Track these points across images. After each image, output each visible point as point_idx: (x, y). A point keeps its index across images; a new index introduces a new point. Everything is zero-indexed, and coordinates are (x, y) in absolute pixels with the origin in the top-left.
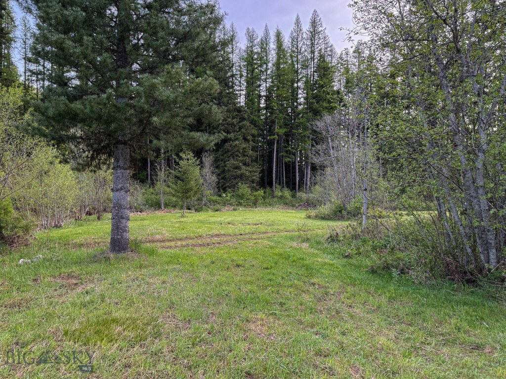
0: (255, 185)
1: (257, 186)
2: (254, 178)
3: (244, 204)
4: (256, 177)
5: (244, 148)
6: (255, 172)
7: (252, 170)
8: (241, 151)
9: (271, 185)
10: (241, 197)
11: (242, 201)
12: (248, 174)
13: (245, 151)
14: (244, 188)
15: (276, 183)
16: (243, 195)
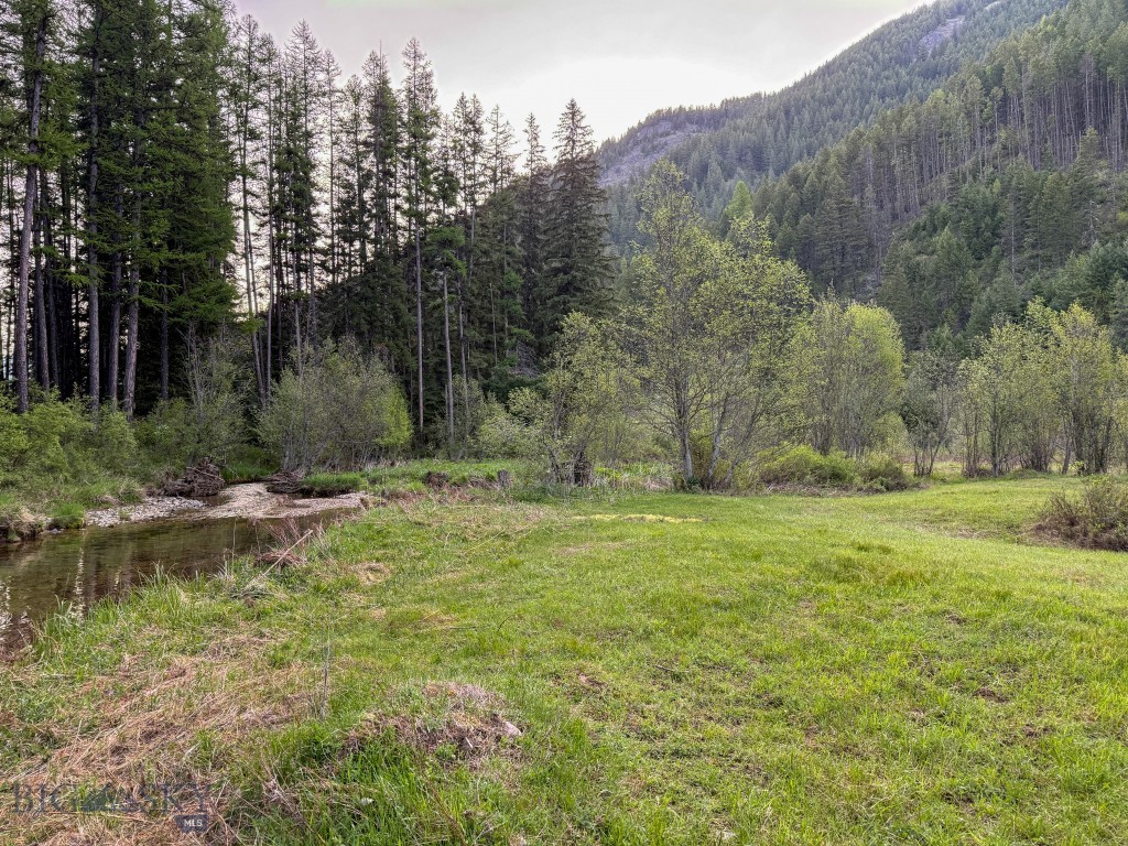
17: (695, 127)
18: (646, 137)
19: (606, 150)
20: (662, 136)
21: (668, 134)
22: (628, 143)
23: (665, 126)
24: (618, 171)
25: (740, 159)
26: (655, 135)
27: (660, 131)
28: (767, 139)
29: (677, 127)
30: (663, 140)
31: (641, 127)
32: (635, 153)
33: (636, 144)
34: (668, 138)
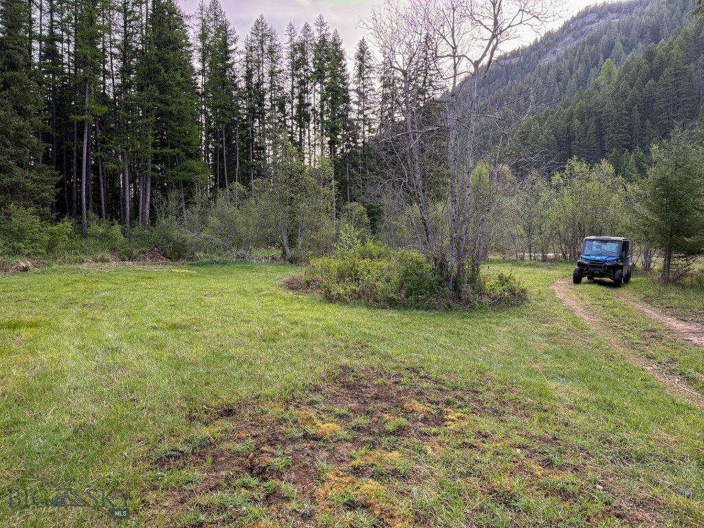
0: (48, 210)
1: (52, 212)
2: (46, 194)
3: (27, 251)
4: (49, 193)
5: (19, 129)
6: (46, 182)
7: (38, 177)
8: (12, 132)
9: (80, 212)
10: (19, 235)
11: (21, 245)
12: (29, 185)
13: (21, 136)
14: (24, 217)
15: (87, 209)
16: (21, 230)
17: (615, 15)
18: (576, 26)
19: (547, 39)
20: (589, 24)
21: (593, 22)
22: (563, 32)
23: (592, 17)
24: (554, 52)
25: (641, 37)
26: (585, 24)
27: (587, 21)
28: (664, 19)
29: (600, 17)
30: (590, 27)
31: (573, 20)
32: (567, 39)
33: (569, 32)
34: (593, 25)
